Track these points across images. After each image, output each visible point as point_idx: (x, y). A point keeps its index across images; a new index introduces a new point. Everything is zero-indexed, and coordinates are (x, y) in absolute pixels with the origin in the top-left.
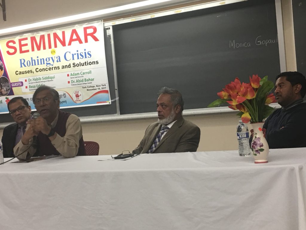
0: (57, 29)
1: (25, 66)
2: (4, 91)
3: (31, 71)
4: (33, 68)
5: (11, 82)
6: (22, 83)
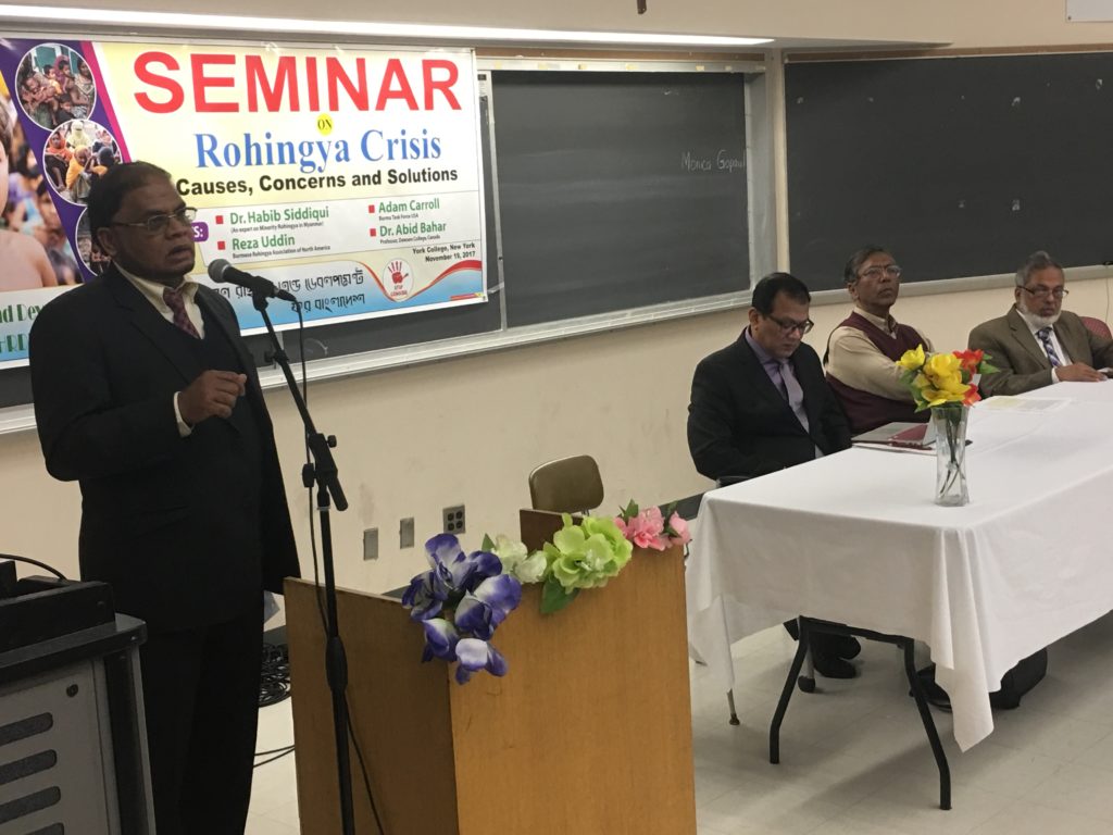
1: (217, 164)
3: (242, 184)
6: (204, 227)
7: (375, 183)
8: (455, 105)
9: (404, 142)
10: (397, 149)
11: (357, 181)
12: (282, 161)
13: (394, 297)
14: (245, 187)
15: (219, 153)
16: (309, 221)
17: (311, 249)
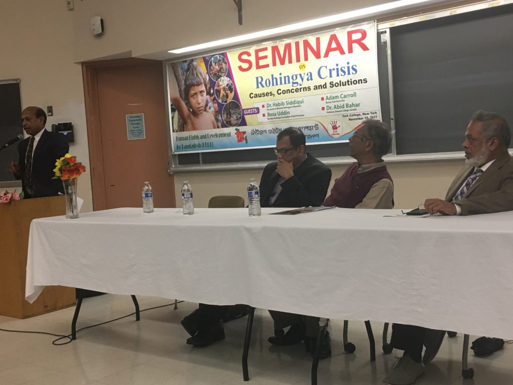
0: (308, 34)
1: (263, 86)
2: (234, 120)
3: (271, 93)
4: (274, 89)
5: (243, 108)
6: (258, 109)
7: (324, 88)
8: (365, 48)
9: (337, 69)
10: (334, 73)
11: (316, 88)
12: (285, 83)
13: (333, 136)
15: (264, 83)
16: (295, 105)
17: (296, 116)
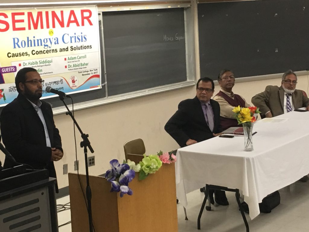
1: (19, 47)
6: (15, 67)
7: (66, 51)
8: (91, 24)
9: (75, 37)
10: (73, 39)
11: (61, 50)
12: (38, 45)
13: (73, 88)
14: (27, 54)
15: (20, 44)
16: (46, 64)
17: (47, 73)
